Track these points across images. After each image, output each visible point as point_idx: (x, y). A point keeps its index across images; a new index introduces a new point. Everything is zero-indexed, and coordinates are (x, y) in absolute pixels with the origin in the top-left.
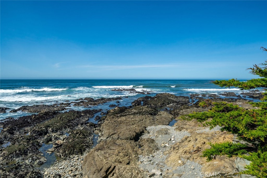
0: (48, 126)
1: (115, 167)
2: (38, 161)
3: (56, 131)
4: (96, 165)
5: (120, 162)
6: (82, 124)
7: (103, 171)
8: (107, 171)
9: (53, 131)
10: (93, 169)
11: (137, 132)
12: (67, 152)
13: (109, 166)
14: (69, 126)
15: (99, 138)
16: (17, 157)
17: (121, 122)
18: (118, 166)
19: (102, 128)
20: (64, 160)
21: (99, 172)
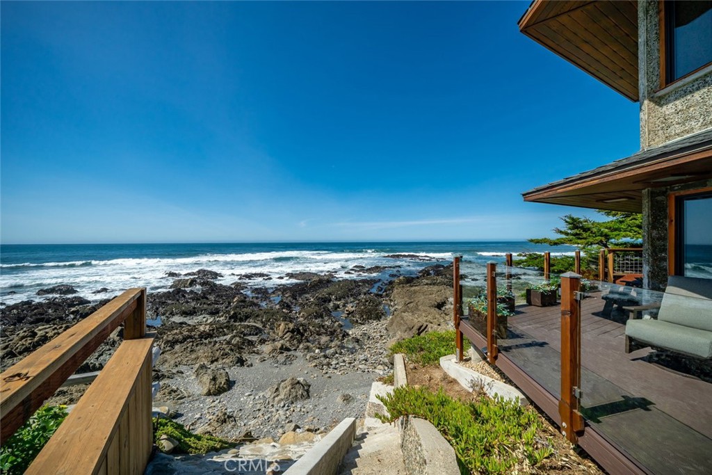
0: (330, 294)
1: (427, 325)
2: (337, 323)
3: (340, 300)
4: (406, 324)
5: (431, 323)
6: (365, 294)
7: (415, 328)
8: (419, 329)
9: (336, 300)
10: (404, 328)
11: (438, 301)
12: (364, 317)
13: (421, 324)
14: (352, 295)
15: (391, 308)
16: (316, 319)
17: (415, 292)
18: (430, 325)
19: (394, 297)
20: (363, 324)
21: (410, 330)
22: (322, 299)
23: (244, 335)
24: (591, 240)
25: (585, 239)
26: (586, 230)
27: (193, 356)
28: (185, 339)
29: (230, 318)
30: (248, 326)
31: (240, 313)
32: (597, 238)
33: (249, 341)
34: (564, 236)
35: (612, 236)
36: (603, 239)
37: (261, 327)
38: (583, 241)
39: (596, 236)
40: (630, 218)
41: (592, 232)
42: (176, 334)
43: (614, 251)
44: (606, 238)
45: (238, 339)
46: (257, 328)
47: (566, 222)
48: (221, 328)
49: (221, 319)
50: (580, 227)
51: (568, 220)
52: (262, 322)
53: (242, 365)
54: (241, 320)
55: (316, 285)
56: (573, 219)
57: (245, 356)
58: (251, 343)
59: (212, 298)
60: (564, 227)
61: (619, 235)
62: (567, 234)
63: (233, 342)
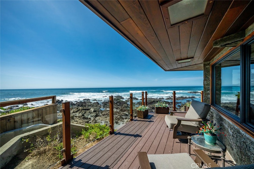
22: (152, 107)
23: (122, 116)
27: (106, 119)
28: (107, 114)
29: (120, 110)
30: (124, 113)
31: (123, 109)
33: (122, 118)
37: (128, 114)
42: (105, 113)
45: (119, 116)
46: (126, 114)
48: (116, 113)
49: (118, 110)
52: (129, 113)
53: (117, 124)
54: (123, 111)
55: (152, 102)
57: (119, 121)
58: (123, 119)
59: (118, 104)
63: (118, 117)
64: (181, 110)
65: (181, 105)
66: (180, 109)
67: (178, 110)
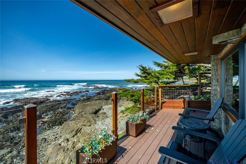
1: (81, 128)
4: (70, 129)
5: (85, 126)
6: (61, 108)
7: (74, 131)
8: (76, 131)
10: (68, 131)
11: (96, 109)
12: (50, 125)
13: (78, 128)
14: (52, 110)
15: (73, 115)
16: (12, 132)
17: (87, 105)
18: (83, 127)
19: (75, 109)
20: (49, 130)
21: (72, 132)
24: (151, 80)
25: (149, 79)
26: (149, 74)
32: (154, 79)
34: (140, 78)
35: (160, 78)
36: (156, 79)
38: (147, 80)
39: (154, 78)
40: (168, 68)
41: (152, 76)
43: (162, 87)
44: (158, 79)
47: (140, 69)
50: (147, 73)
51: (141, 68)
56: (143, 67)
60: (139, 72)
61: (163, 77)
62: (141, 76)
64: (74, 110)
65: (74, 102)
66: (74, 108)
67: (72, 110)
